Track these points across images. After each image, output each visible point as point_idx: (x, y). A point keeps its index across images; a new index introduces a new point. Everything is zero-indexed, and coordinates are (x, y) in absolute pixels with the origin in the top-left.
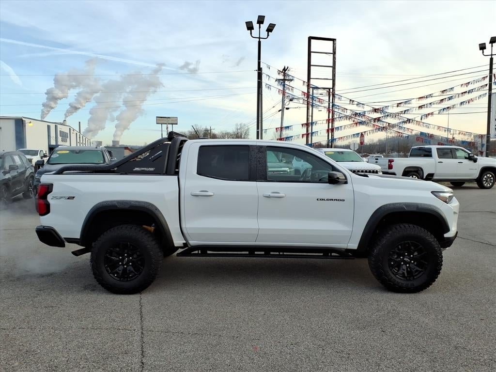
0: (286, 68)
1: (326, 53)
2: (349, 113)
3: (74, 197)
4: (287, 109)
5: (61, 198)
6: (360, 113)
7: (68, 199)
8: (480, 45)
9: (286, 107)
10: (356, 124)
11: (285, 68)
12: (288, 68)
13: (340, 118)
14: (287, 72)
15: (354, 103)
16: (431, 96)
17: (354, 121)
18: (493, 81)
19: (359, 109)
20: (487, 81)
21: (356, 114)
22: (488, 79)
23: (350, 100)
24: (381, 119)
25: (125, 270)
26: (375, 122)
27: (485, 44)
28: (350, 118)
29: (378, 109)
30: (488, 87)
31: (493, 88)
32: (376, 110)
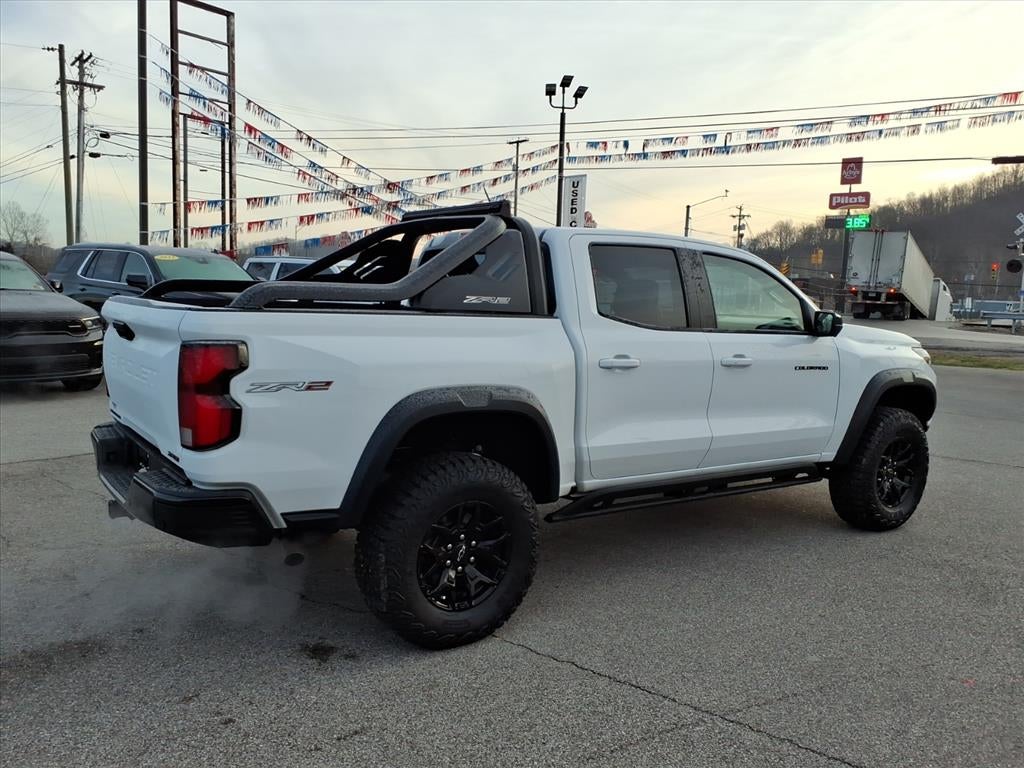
0: (85, 57)
1: (212, 41)
2: (341, 186)
3: (329, 383)
4: (94, 155)
5: (284, 386)
6: (362, 189)
7: (309, 388)
8: (547, 85)
9: (89, 150)
10: (357, 210)
11: (81, 55)
12: (91, 56)
13: (326, 193)
14: (86, 65)
15: (353, 165)
16: (478, 169)
17: (350, 204)
18: (566, 155)
19: (360, 181)
20: (556, 155)
21: (355, 189)
22: (557, 151)
23: (344, 157)
24: (399, 205)
25: (461, 578)
26: (389, 209)
27: (555, 85)
28: (344, 196)
29: (394, 185)
30: (557, 165)
31: (565, 167)
32: (390, 186)
